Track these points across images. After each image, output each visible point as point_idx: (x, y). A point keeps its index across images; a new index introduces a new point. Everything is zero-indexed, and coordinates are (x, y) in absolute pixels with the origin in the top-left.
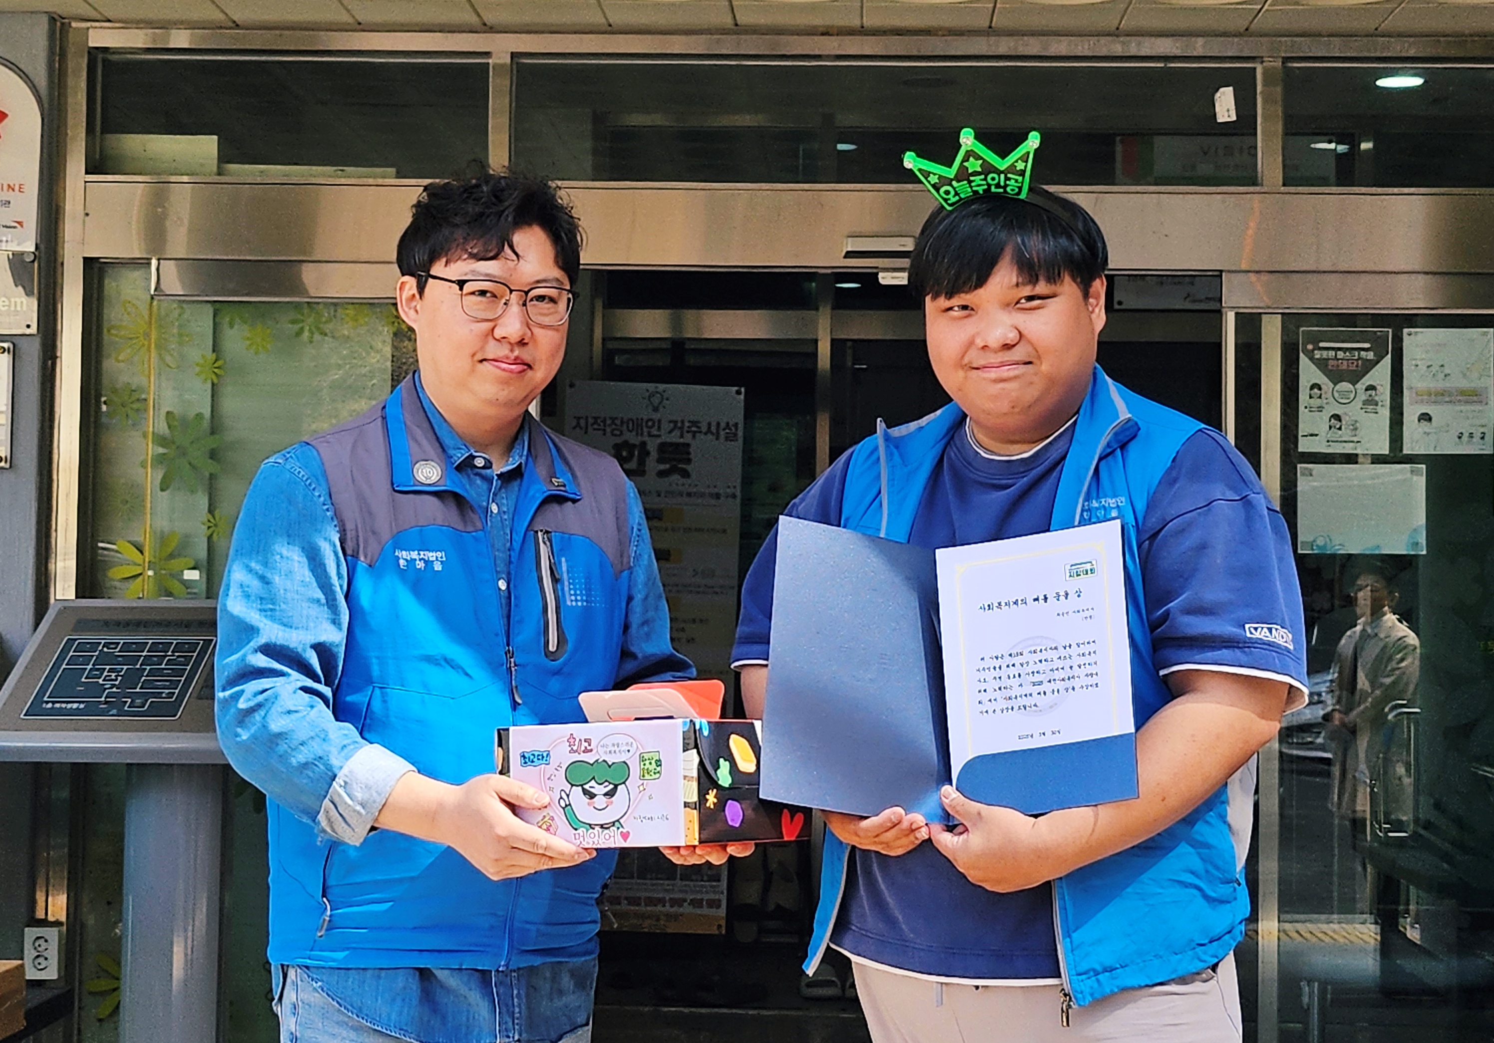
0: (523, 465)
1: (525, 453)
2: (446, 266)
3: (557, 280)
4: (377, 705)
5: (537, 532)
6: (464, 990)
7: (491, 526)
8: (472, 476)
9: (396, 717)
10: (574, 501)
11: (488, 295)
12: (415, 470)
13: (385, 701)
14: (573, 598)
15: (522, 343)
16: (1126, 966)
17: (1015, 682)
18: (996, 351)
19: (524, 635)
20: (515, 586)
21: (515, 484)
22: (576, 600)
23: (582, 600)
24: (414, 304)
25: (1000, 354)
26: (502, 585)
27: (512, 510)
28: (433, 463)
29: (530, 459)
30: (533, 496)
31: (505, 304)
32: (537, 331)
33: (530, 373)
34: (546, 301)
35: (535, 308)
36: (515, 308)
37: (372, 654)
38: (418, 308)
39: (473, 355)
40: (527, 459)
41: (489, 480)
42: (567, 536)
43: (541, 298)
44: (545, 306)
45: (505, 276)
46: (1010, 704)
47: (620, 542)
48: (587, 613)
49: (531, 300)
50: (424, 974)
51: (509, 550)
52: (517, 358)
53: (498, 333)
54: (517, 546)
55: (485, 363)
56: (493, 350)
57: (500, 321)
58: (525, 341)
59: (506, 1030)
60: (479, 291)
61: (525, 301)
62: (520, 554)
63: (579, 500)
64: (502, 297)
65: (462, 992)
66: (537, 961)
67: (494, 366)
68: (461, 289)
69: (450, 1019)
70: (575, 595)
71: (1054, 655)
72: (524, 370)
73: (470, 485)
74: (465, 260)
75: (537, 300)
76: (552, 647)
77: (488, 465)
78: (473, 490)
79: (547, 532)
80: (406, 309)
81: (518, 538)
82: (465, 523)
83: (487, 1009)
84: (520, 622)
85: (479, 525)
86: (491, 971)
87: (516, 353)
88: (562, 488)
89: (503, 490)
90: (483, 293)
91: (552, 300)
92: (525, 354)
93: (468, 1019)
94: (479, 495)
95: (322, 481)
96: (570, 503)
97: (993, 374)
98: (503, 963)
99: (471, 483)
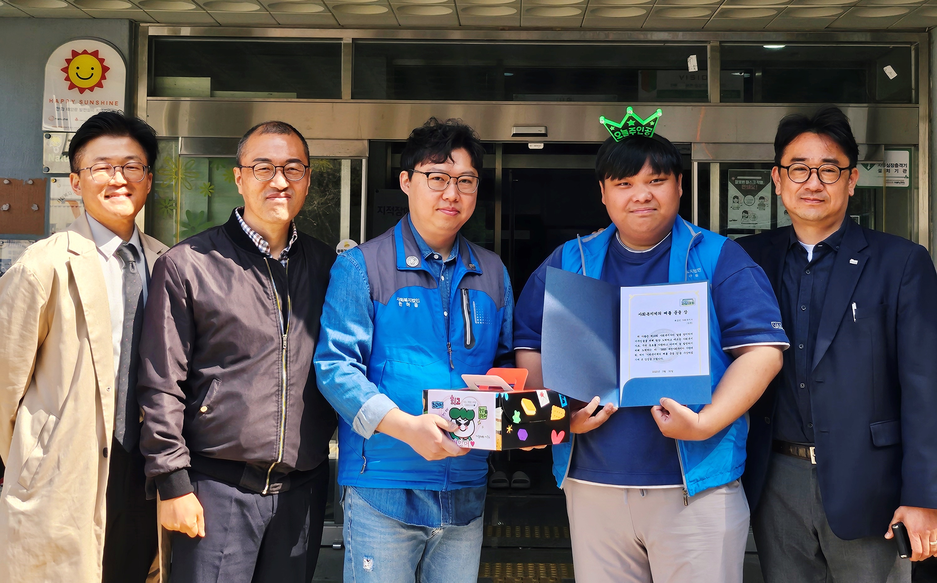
0: (456, 258)
1: (457, 253)
2: (421, 166)
3: (472, 172)
4: (388, 369)
5: (462, 289)
6: (426, 500)
7: (441, 287)
8: (433, 263)
9: (397, 374)
10: (480, 275)
11: (440, 179)
12: (407, 260)
13: (391, 367)
14: (478, 320)
15: (455, 201)
16: (709, 478)
17: (653, 348)
18: (642, 203)
19: (456, 337)
20: (451, 314)
21: (453, 267)
22: (479, 321)
23: (482, 321)
24: (407, 184)
25: (644, 205)
26: (446, 314)
27: (450, 279)
28: (415, 257)
29: (459, 255)
30: (461, 272)
31: (448, 183)
32: (463, 196)
33: (459, 215)
34: (466, 182)
35: (462, 186)
36: (452, 186)
37: (386, 345)
38: (409, 185)
39: (434, 207)
40: (458, 256)
41: (440, 265)
42: (475, 291)
43: (464, 181)
44: (466, 185)
45: (448, 170)
46: (650, 357)
47: (500, 294)
48: (484, 328)
49: (460, 182)
50: (409, 493)
51: (449, 298)
52: (453, 208)
53: (445, 197)
54: (453, 296)
55: (438, 210)
56: (443, 204)
57: (445, 191)
58: (457, 201)
59: (446, 519)
60: (436, 177)
61: (457, 182)
62: (454, 299)
63: (481, 274)
64: (446, 181)
65: (425, 500)
66: (460, 487)
67: (443, 212)
68: (428, 177)
69: (420, 512)
70: (479, 318)
71: (673, 338)
72: (457, 214)
73: (432, 267)
74: (430, 163)
75: (463, 182)
76: (468, 343)
77: (440, 258)
78: (433, 270)
79: (466, 289)
80: (404, 186)
81: (453, 292)
82: (429, 285)
83: (436, 509)
84: (454, 331)
85: (435, 286)
86: (439, 491)
87: (453, 206)
88: (474, 269)
89: (447, 270)
90: (438, 178)
91: (470, 182)
92: (457, 207)
93: (428, 513)
94: (436, 272)
95: (363, 266)
96: (477, 276)
97: (640, 214)
98: (444, 488)
99: (432, 266)
